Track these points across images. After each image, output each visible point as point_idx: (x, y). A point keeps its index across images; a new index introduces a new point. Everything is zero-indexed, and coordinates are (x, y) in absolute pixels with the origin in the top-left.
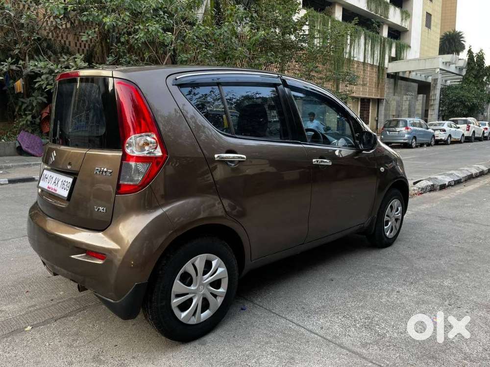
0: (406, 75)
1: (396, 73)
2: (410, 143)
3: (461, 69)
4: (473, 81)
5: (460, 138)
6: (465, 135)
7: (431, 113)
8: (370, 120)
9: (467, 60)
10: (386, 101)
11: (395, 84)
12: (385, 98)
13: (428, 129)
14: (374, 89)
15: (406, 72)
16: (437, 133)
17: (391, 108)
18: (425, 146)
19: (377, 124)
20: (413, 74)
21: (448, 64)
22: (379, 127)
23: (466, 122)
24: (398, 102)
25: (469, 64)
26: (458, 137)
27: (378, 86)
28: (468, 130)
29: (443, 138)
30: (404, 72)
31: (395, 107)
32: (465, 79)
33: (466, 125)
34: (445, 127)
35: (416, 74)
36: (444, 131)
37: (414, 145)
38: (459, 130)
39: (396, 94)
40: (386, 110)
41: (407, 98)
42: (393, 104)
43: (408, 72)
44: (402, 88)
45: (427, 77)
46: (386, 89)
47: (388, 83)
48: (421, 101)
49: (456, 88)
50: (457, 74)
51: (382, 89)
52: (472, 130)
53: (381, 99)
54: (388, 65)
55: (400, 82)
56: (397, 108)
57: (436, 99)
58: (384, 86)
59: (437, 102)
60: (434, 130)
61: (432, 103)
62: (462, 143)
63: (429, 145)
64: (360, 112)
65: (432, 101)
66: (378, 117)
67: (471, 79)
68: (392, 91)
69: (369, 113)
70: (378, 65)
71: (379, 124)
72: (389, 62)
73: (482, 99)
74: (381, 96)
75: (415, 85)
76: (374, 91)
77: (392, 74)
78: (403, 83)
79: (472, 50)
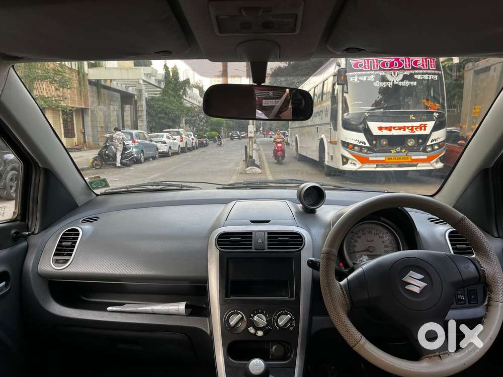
0: (108, 84)
1: (98, 80)
2: (139, 158)
3: (159, 82)
4: (172, 93)
5: (177, 149)
6: (181, 146)
7: (141, 125)
8: (76, 133)
9: (164, 73)
10: (92, 111)
11: (99, 93)
12: (90, 107)
13: (151, 141)
14: (76, 97)
15: (107, 80)
16: (159, 145)
17: (98, 120)
18: (151, 159)
19: (84, 137)
20: (114, 83)
21: (149, 76)
22: (87, 141)
23: (178, 133)
24: (104, 112)
25: (166, 77)
26: (176, 149)
27: (81, 93)
28: (182, 141)
29: (165, 150)
30: (106, 80)
31: (102, 117)
32: (164, 92)
33: (179, 136)
34: (165, 139)
35: (117, 83)
36: (165, 143)
37: (142, 159)
38: (175, 141)
39: (101, 104)
40: (92, 121)
41: (114, 109)
42: (100, 115)
43: (109, 81)
44: (106, 98)
45: (127, 88)
46: (90, 98)
47: (90, 91)
48: (129, 112)
49: (158, 100)
50: (157, 87)
51: (86, 97)
52: (185, 141)
53: (86, 109)
54: (88, 71)
55: (103, 90)
56: (104, 119)
57: (143, 110)
58: (87, 94)
59: (145, 113)
60: (156, 142)
61: (140, 114)
62: (179, 154)
63: (154, 158)
64: (64, 124)
65: (140, 112)
66: (84, 128)
67: (170, 92)
68: (96, 100)
69: (73, 124)
70: (77, 69)
71: (86, 137)
72: (89, 67)
73: (182, 111)
74: (85, 105)
75: (118, 95)
76: (76, 99)
77: (94, 81)
78: (106, 91)
79: (167, 65)
